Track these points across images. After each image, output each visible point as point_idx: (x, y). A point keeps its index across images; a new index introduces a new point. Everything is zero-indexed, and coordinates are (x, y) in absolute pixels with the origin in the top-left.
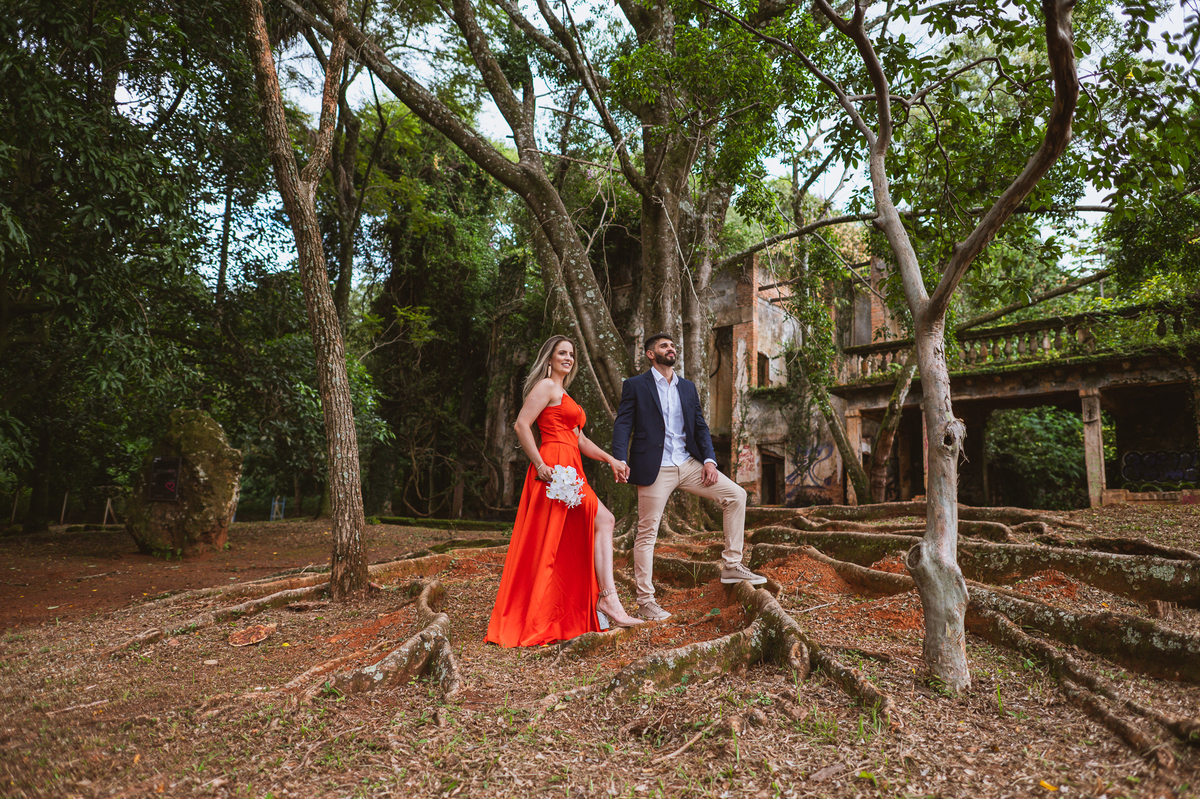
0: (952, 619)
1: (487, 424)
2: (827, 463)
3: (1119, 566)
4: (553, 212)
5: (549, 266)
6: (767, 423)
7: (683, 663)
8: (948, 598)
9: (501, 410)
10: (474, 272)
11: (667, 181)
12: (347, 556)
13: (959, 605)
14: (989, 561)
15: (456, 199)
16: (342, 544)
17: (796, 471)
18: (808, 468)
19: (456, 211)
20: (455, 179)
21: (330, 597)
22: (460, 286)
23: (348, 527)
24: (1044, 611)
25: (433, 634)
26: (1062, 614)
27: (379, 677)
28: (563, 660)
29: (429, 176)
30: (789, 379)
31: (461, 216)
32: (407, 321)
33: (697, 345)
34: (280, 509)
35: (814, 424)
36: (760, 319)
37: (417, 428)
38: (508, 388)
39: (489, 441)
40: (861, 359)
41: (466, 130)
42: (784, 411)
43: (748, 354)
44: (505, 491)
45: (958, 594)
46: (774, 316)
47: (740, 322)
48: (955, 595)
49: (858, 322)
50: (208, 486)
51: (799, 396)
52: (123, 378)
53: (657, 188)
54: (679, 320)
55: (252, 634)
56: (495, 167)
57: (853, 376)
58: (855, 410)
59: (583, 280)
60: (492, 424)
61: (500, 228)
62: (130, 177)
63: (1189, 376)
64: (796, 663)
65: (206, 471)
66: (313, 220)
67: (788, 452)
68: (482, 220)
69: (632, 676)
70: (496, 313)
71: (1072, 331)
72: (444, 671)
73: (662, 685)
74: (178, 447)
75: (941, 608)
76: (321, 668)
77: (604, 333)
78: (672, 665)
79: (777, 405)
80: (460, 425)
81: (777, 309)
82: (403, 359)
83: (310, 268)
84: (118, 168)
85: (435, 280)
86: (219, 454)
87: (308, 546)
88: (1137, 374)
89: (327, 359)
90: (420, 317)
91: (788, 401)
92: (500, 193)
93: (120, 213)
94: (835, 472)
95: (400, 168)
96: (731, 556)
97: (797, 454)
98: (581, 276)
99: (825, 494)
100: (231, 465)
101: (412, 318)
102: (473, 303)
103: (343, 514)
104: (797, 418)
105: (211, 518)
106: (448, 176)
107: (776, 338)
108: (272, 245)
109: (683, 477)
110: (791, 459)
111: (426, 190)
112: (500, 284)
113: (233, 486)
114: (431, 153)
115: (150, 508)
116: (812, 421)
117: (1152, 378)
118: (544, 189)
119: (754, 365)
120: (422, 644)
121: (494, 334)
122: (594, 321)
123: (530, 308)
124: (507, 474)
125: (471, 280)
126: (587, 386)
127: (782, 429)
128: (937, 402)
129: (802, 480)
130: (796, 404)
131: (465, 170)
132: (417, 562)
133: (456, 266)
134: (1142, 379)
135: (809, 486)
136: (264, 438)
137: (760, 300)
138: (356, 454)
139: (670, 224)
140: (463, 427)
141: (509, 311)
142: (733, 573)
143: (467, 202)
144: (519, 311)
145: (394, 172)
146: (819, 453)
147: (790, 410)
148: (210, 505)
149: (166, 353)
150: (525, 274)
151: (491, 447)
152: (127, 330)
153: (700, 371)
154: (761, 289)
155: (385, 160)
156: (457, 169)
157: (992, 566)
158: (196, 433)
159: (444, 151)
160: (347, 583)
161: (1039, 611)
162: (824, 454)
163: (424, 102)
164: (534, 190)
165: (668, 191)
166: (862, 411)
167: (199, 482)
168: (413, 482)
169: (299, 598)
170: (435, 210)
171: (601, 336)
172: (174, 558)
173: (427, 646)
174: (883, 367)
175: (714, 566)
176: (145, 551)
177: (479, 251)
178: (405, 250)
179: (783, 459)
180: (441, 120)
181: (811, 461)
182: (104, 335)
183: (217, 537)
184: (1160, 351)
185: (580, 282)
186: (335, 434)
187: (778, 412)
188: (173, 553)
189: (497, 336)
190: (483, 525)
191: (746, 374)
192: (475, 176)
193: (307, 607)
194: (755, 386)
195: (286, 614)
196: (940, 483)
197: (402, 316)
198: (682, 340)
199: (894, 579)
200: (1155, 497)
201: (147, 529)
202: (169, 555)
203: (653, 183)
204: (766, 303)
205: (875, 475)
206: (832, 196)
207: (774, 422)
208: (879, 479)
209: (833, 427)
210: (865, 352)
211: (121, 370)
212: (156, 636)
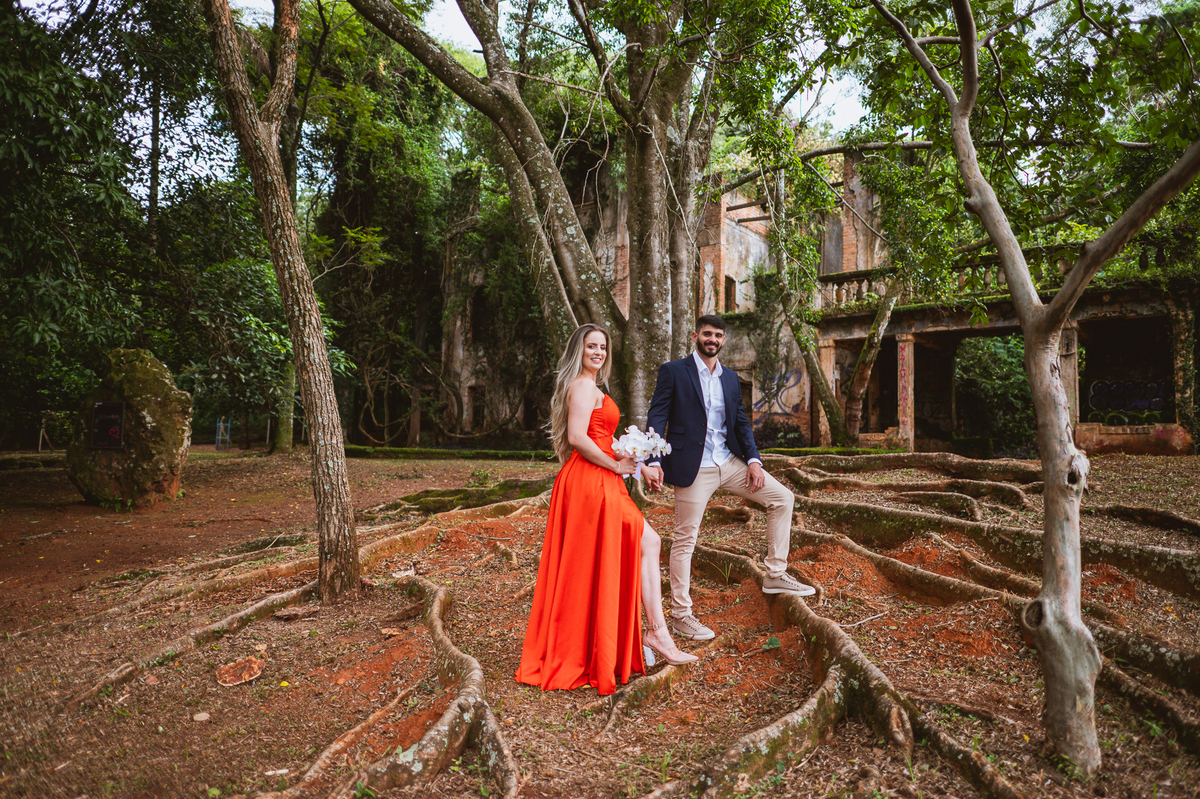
0: (1082, 692)
1: (444, 348)
2: (795, 391)
3: (1179, 564)
4: (529, 139)
5: (521, 194)
6: (734, 349)
7: (776, 745)
8: (1079, 668)
9: (457, 333)
10: (426, 186)
11: (655, 107)
12: (336, 554)
13: (1091, 676)
14: (1032, 549)
15: (403, 107)
16: (330, 541)
17: (763, 398)
18: (776, 395)
19: (404, 120)
20: (402, 85)
21: (320, 598)
22: (411, 202)
23: (336, 522)
24: (1140, 644)
25: (472, 700)
26: (1163, 650)
27: (417, 768)
28: (618, 719)
29: (374, 82)
30: (758, 304)
31: (410, 126)
32: (358, 242)
33: (684, 285)
34: (226, 429)
35: (783, 351)
36: (727, 240)
37: (370, 353)
38: (465, 310)
39: (446, 365)
40: (836, 287)
41: (430, 45)
42: (752, 337)
43: (715, 277)
44: (465, 416)
45: (1090, 663)
46: (741, 237)
47: (708, 244)
48: (1086, 664)
49: (827, 243)
50: (156, 432)
51: (767, 322)
52: (57, 329)
53: (644, 114)
54: (667, 260)
55: (243, 668)
56: (464, 87)
57: (828, 305)
58: (828, 340)
59: (562, 215)
60: (448, 348)
61: (448, 136)
62: (49, 101)
63: (1168, 310)
64: (900, 737)
65: (153, 416)
66: (278, 169)
67: (756, 378)
68: (432, 130)
69: (725, 772)
70: (450, 231)
71: (1053, 263)
72: (494, 755)
73: (756, 776)
74: (121, 391)
75: (1071, 678)
76: (342, 744)
77: (586, 273)
78: (765, 750)
79: (745, 330)
80: (416, 349)
81: (744, 229)
82: (353, 281)
83: (277, 227)
84: (34, 89)
85: (385, 196)
86: (166, 397)
87: (267, 490)
88: (1117, 307)
89: (302, 332)
90: (372, 239)
91: (756, 327)
92: (450, 100)
93: (41, 143)
94: (803, 399)
95: (342, 71)
96: (775, 564)
97: (765, 381)
98: (560, 211)
99: (793, 422)
100: (179, 408)
101: (364, 240)
102: (426, 220)
103: (329, 508)
104: (766, 344)
105: (162, 466)
106: (394, 82)
107: (743, 260)
108: (209, 163)
109: (725, 477)
110: (759, 385)
111: (372, 97)
112: (453, 199)
113: (183, 431)
114: (375, 55)
115: (94, 457)
116: (780, 348)
117: (1132, 311)
118: (518, 113)
119: (722, 289)
120: (461, 717)
121: (448, 254)
122: (576, 260)
123: (485, 226)
124: (465, 399)
125: (423, 195)
126: (565, 328)
127: (750, 355)
128: (1057, 432)
129: (770, 407)
130: (765, 330)
131: (412, 75)
132: (403, 539)
133: (407, 180)
134: (1121, 312)
135: (776, 414)
136: (215, 376)
137: (727, 221)
138: (341, 440)
139: (658, 153)
140: (419, 351)
141: (463, 228)
142: (776, 583)
143: (416, 110)
144: (474, 230)
145: (337, 78)
146: (787, 380)
147: (758, 337)
148: (160, 453)
149: (103, 295)
150: (479, 189)
151: (448, 371)
152: (57, 275)
153: (686, 313)
154: (729, 209)
155: (325, 63)
156: (404, 74)
157: (1035, 556)
158: (139, 375)
159: (388, 54)
160: (338, 583)
161: (1134, 643)
162: (792, 381)
163: (383, 12)
164: (507, 114)
165: (656, 117)
166: (836, 342)
167: (146, 428)
168: (368, 408)
169: (285, 604)
170: (381, 119)
171: (583, 277)
172: (124, 509)
173: (467, 717)
174: (859, 297)
175: (744, 562)
176: (93, 502)
177: (430, 164)
178: (351, 163)
179: (750, 384)
180: (403, 33)
181: (779, 388)
182: (32, 280)
183: (169, 485)
184: (1142, 285)
185: (560, 217)
186: (316, 418)
187: (746, 338)
188: (123, 504)
189: (451, 255)
190: (443, 453)
191: (713, 298)
192: (423, 82)
193: (296, 616)
194: (722, 311)
195: (275, 627)
196: (1062, 528)
197: (353, 238)
198: (669, 281)
199: (949, 584)
200: (1128, 431)
201: (91, 479)
202: (118, 507)
203: (640, 109)
204: (734, 224)
205: (851, 409)
206: (808, 114)
207: (742, 348)
208: (854, 412)
209: (807, 358)
210: (840, 280)
211: (54, 320)
212: (131, 673)
